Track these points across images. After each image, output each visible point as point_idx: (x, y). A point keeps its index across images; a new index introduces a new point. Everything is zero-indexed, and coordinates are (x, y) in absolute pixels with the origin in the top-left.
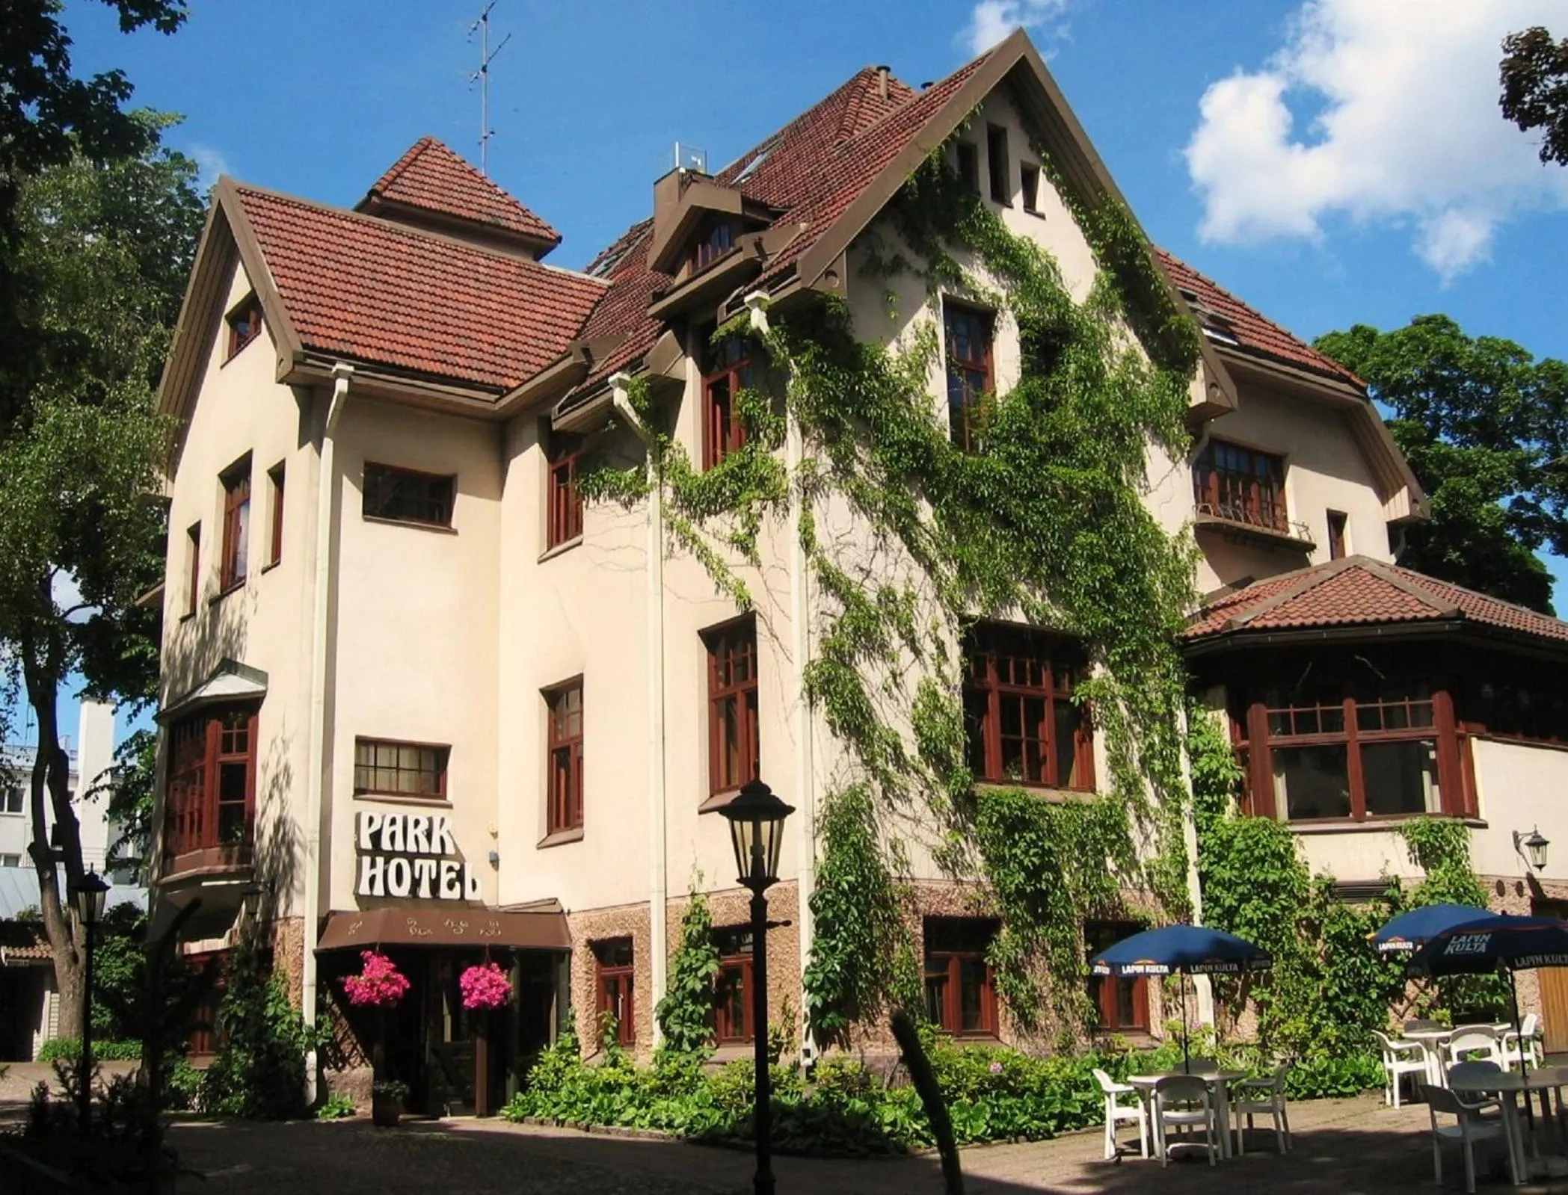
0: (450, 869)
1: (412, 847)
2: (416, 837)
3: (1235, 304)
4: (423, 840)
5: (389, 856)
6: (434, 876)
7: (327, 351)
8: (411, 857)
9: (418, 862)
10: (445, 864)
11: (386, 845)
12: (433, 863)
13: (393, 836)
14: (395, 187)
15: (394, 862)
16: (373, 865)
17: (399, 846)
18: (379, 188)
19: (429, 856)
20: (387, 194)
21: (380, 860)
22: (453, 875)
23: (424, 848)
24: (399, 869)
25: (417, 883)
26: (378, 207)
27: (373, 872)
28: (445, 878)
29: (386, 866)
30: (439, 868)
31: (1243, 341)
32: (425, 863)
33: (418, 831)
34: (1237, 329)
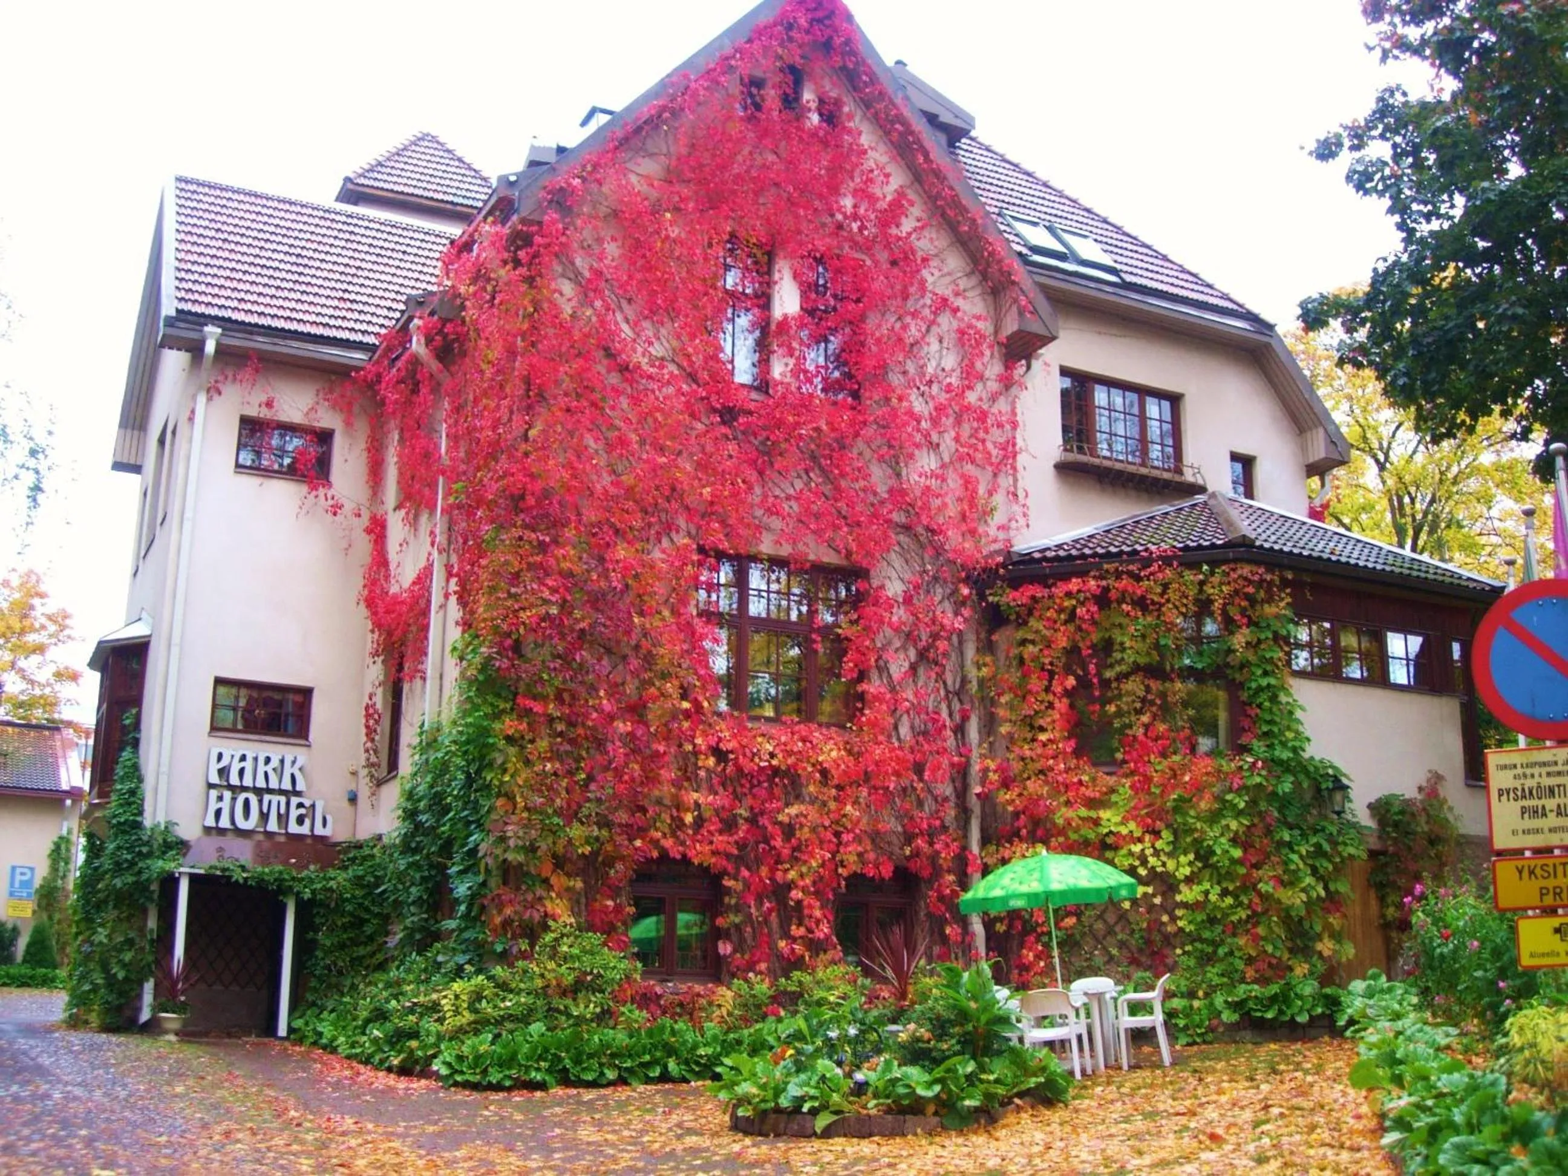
0: (300, 805)
1: (261, 783)
2: (266, 774)
4: (272, 775)
5: (237, 790)
6: (283, 811)
7: (203, 316)
8: (259, 792)
9: (267, 798)
10: (295, 801)
11: (234, 780)
12: (283, 799)
13: (241, 772)
14: (371, 175)
15: (242, 797)
16: (220, 798)
17: (248, 782)
18: (352, 176)
19: (281, 792)
20: (360, 180)
21: (227, 794)
22: (302, 811)
23: (274, 784)
24: (247, 803)
25: (264, 817)
26: (352, 193)
27: (220, 805)
28: (294, 813)
29: (234, 799)
30: (288, 804)
31: (1129, 278)
32: (275, 798)
33: (269, 768)
34: (1125, 268)
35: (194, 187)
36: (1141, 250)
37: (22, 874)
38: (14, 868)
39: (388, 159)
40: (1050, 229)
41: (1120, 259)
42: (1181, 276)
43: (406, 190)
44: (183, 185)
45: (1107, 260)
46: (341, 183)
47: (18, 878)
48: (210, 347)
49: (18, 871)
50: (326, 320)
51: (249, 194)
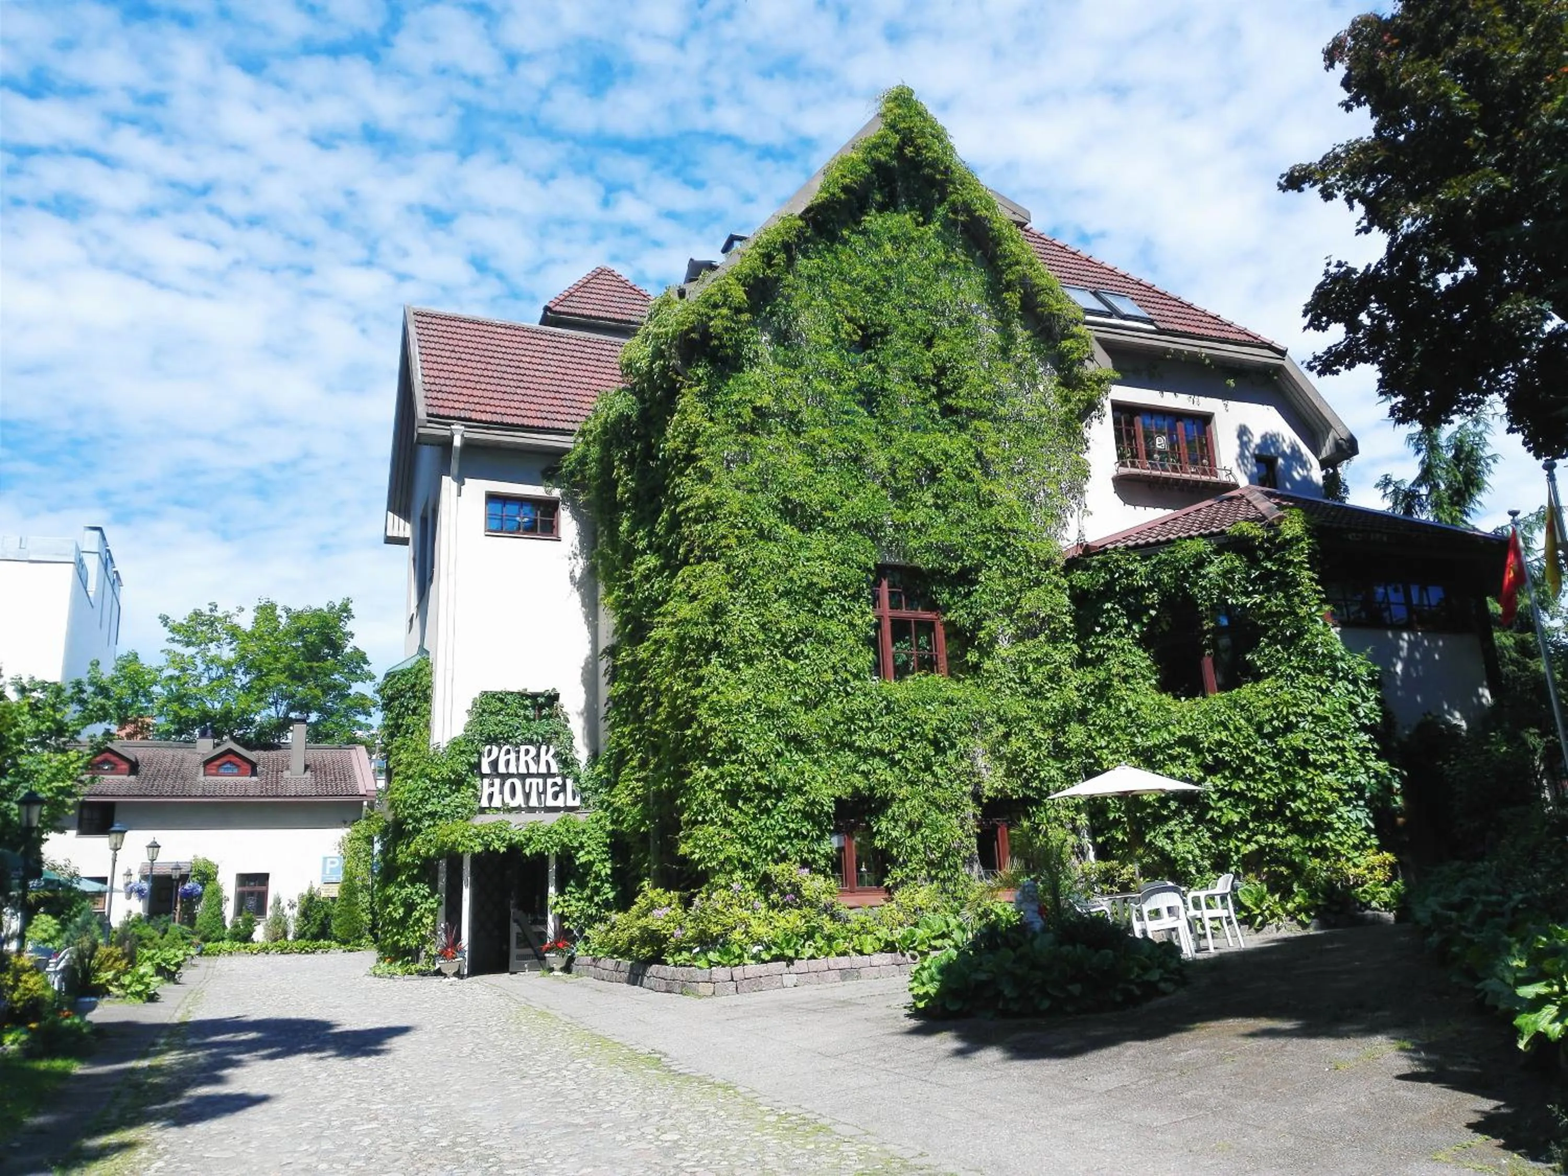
0: (555, 784)
1: (523, 770)
2: (526, 762)
3: (1171, 299)
4: (531, 763)
5: (504, 777)
6: (541, 790)
7: (449, 417)
8: (523, 777)
9: (528, 781)
10: (550, 781)
11: (502, 769)
12: (541, 781)
13: (508, 763)
14: (565, 303)
15: (508, 783)
16: (492, 785)
17: (512, 769)
18: (551, 305)
19: (538, 775)
20: (558, 308)
21: (497, 781)
22: (557, 789)
23: (533, 769)
24: (513, 786)
25: (527, 796)
26: (551, 318)
27: (492, 789)
28: (550, 791)
29: (502, 785)
30: (545, 784)
31: (1162, 325)
32: (534, 781)
33: (529, 758)
34: (1158, 318)
35: (428, 320)
36: (1169, 302)
37: (332, 863)
38: (325, 859)
39: (577, 291)
40: (1095, 294)
41: (1153, 311)
42: (1204, 319)
43: (594, 313)
44: (419, 318)
45: (1142, 313)
46: (542, 312)
47: (329, 866)
48: (457, 442)
49: (329, 860)
50: (544, 415)
51: (473, 322)
